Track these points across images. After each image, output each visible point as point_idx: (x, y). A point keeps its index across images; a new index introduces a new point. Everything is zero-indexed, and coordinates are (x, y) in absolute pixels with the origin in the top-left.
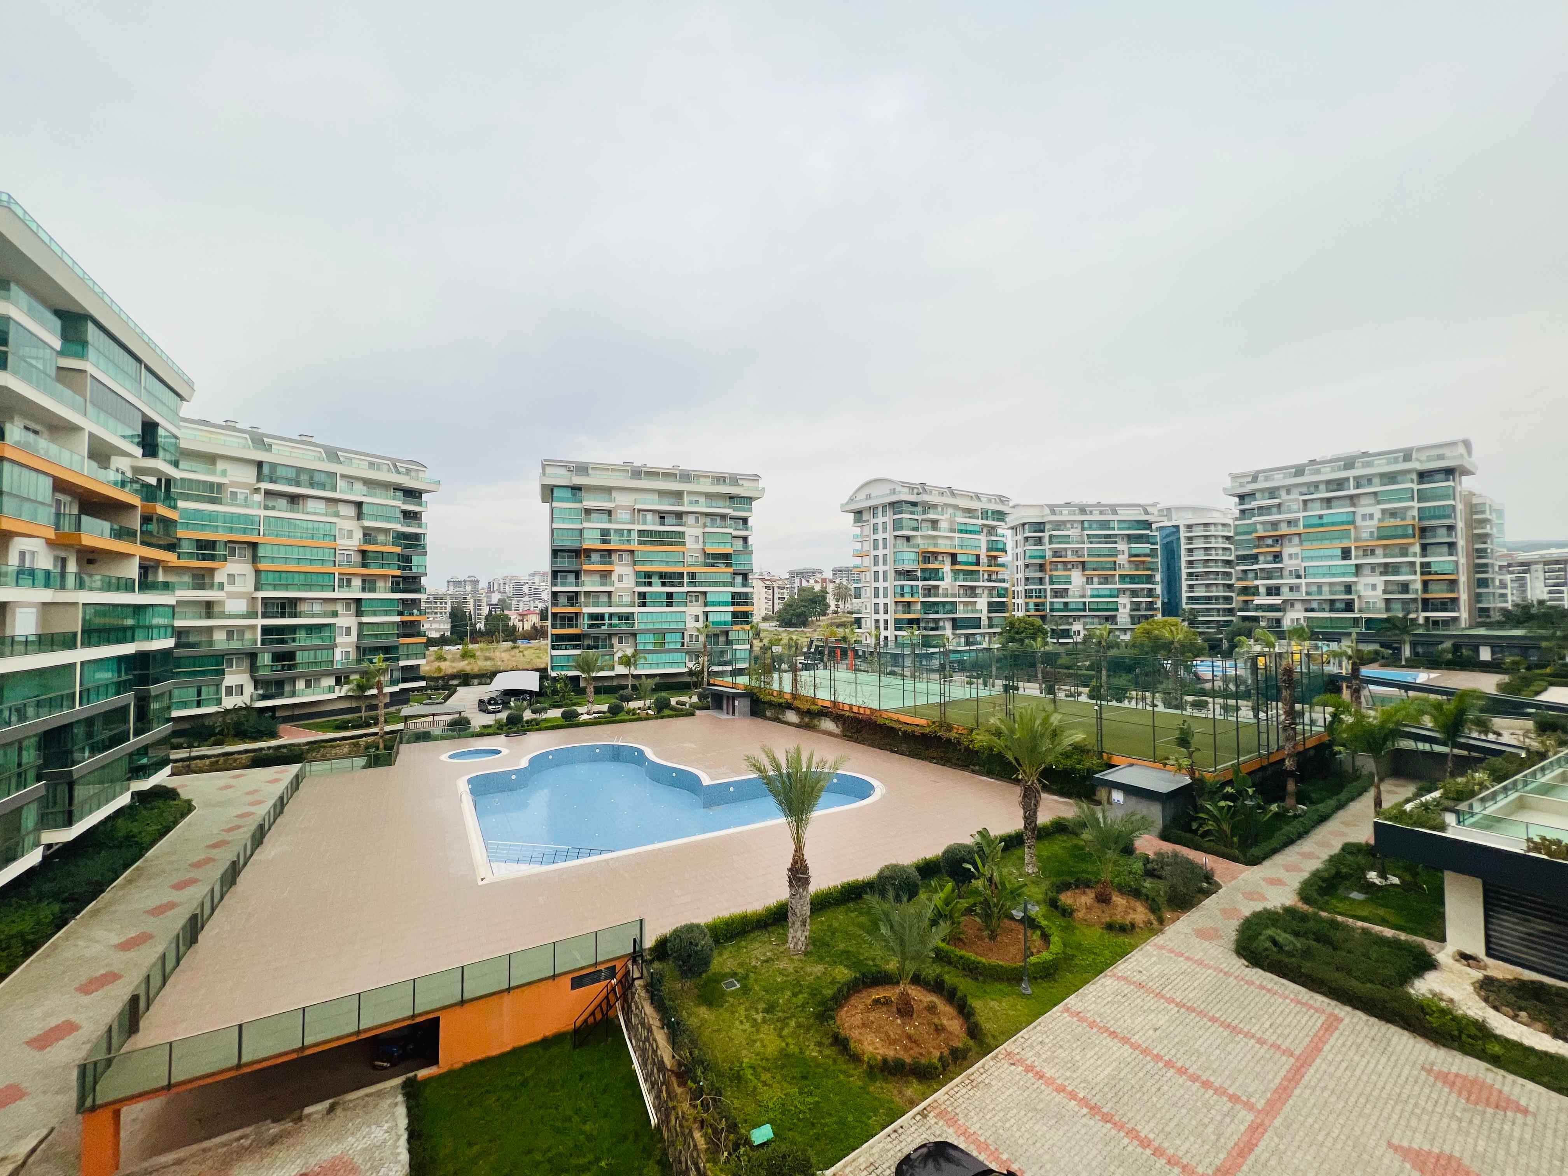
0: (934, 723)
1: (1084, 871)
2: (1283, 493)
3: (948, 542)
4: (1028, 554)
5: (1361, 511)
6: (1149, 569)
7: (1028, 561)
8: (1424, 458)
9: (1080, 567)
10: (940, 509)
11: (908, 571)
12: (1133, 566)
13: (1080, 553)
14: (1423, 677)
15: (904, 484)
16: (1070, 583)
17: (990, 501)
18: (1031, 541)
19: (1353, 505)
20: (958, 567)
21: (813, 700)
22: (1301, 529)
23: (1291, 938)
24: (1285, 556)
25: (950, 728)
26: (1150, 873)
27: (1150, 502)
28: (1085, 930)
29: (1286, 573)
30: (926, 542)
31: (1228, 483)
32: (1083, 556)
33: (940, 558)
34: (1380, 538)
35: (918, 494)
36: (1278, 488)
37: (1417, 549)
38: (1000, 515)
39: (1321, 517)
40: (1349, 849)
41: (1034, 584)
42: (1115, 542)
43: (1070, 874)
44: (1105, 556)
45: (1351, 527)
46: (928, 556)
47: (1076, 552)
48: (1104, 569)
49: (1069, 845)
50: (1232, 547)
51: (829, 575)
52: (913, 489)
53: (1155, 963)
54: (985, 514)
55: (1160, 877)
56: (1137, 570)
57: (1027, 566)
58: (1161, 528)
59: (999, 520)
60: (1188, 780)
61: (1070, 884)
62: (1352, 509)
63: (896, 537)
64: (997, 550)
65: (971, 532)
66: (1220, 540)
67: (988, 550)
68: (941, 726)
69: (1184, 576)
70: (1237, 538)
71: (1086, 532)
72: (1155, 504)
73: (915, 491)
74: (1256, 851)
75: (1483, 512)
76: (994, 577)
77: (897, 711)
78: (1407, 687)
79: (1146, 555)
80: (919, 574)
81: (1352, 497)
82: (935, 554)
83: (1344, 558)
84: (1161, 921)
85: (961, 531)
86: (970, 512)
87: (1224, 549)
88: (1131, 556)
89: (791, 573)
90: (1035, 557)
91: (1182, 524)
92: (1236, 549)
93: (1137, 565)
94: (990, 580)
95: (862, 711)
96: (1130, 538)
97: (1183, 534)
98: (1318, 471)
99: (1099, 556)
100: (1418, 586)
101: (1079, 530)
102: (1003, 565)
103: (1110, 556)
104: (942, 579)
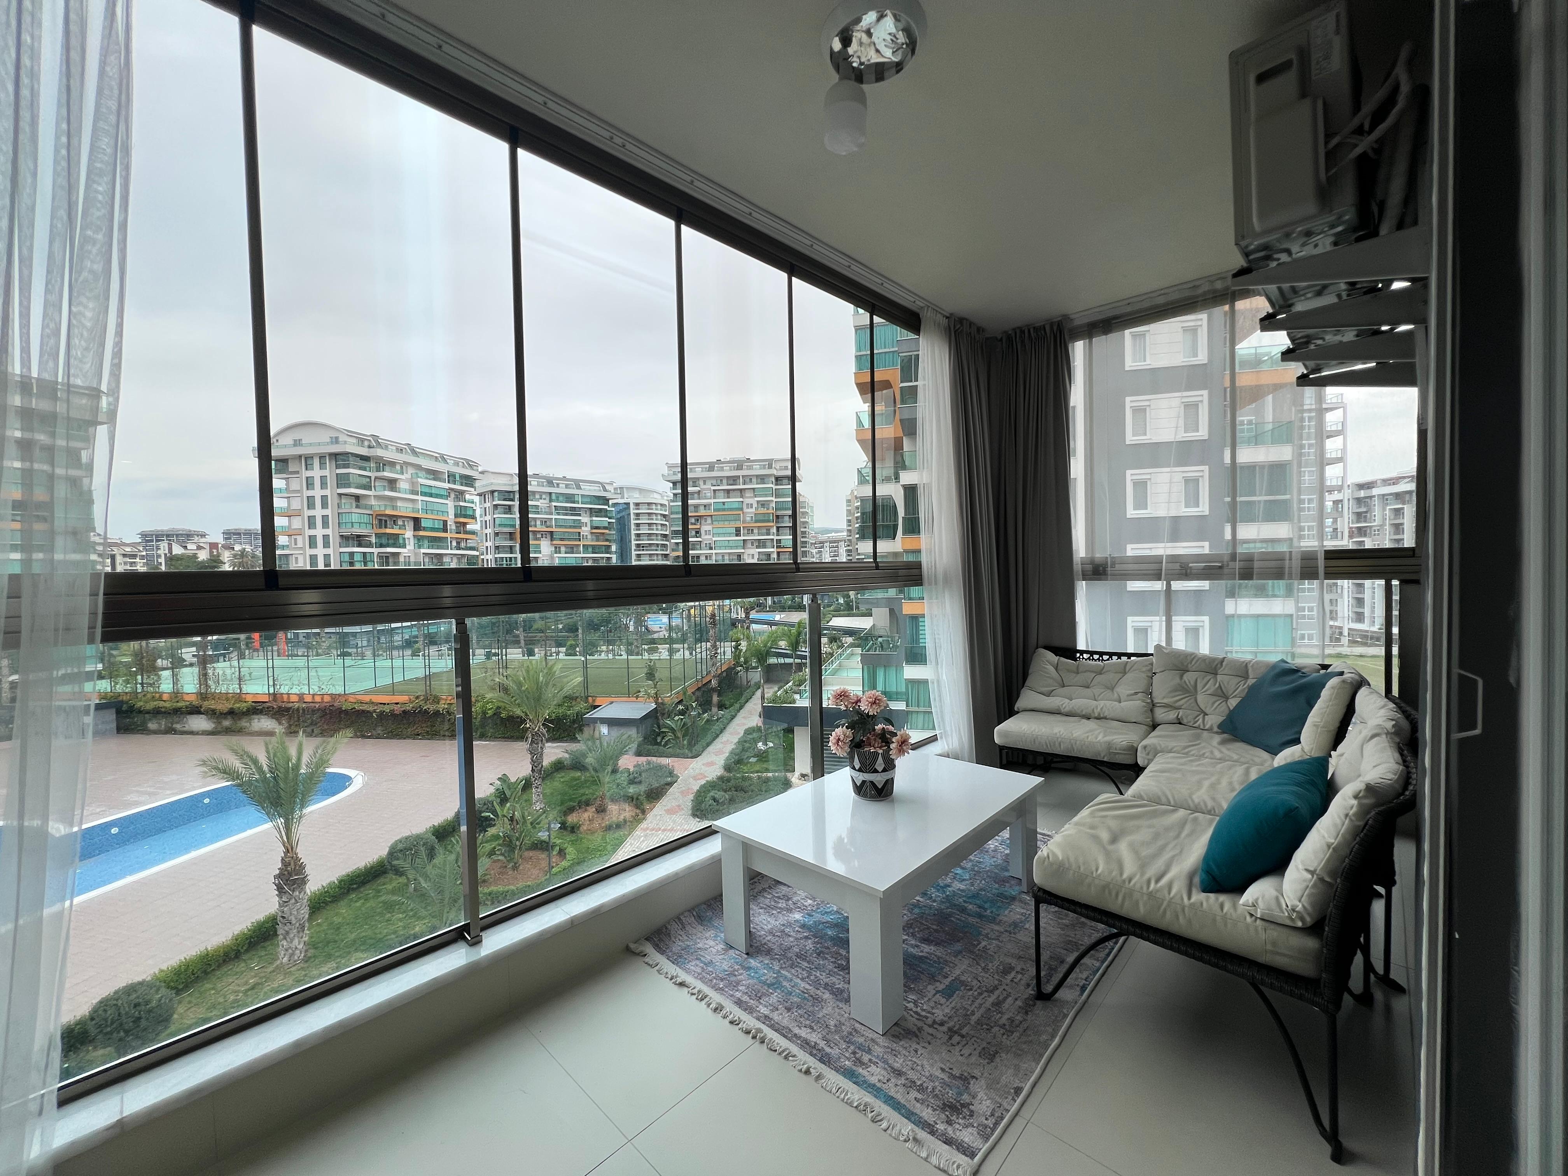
0: (417, 698)
1: (584, 794)
2: (701, 483)
3: (410, 505)
4: (497, 522)
5: (747, 501)
6: (607, 540)
7: (497, 530)
8: (778, 467)
9: (549, 536)
10: (398, 467)
11: (358, 536)
12: (594, 537)
13: (548, 523)
14: (778, 617)
15: (350, 434)
16: (540, 552)
17: (457, 464)
18: (500, 509)
19: (742, 497)
20: (421, 533)
21: (239, 697)
22: (712, 512)
23: (723, 793)
24: (703, 532)
25: (437, 700)
26: (632, 782)
27: (608, 481)
28: (589, 837)
29: (703, 545)
30: (382, 503)
31: (666, 471)
32: (551, 526)
33: (400, 522)
34: (756, 521)
35: (369, 447)
36: (698, 479)
37: (774, 530)
38: (468, 481)
39: (724, 503)
40: (749, 732)
41: (506, 552)
42: (579, 515)
43: (571, 800)
44: (570, 527)
45: (741, 512)
46: (383, 520)
47: (544, 522)
48: (569, 540)
49: (567, 778)
50: (667, 523)
51: (220, 540)
52: (363, 440)
53: (643, 841)
54: (451, 477)
55: (640, 782)
56: (598, 540)
57: (497, 534)
58: (614, 505)
59: (467, 485)
60: (654, 706)
61: (574, 807)
62: (741, 500)
63: (340, 495)
64: (465, 516)
65: (438, 496)
66: (659, 517)
67: (456, 516)
68: (426, 700)
69: (633, 547)
70: (672, 516)
71: (554, 504)
72: (611, 484)
73: (366, 443)
74: (698, 747)
75: (805, 507)
76: (463, 545)
77: (367, 692)
78: (771, 624)
79: (605, 528)
80: (373, 540)
81: (741, 490)
82: (394, 519)
83: (737, 535)
84: (644, 812)
85: (424, 494)
86: (435, 475)
87: (662, 525)
88: (593, 528)
89: (144, 535)
90: (505, 526)
91: (632, 501)
92: (671, 526)
93: (598, 537)
94: (458, 548)
95: (318, 699)
96: (592, 512)
97: (633, 511)
98: (722, 469)
99: (566, 527)
100: (775, 556)
101: (547, 501)
102: (473, 533)
103: (575, 527)
104: (404, 546)
